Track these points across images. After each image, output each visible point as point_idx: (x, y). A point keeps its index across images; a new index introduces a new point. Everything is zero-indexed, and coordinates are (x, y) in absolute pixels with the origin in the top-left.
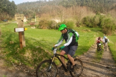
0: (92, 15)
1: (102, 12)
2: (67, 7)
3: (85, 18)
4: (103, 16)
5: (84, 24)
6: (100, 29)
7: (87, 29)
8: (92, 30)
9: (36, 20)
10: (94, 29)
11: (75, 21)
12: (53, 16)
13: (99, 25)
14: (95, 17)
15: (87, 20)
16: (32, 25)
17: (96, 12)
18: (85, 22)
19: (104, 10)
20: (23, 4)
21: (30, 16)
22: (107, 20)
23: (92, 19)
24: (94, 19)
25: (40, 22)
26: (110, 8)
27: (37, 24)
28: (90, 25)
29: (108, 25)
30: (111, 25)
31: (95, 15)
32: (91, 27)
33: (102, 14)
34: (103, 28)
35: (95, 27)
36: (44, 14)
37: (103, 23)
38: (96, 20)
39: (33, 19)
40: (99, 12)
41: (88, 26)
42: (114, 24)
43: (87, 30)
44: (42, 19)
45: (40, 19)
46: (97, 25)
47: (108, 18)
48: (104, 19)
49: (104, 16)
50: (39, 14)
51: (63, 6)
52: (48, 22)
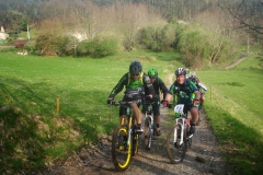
0: (158, 23)
1: (180, 18)
3: (143, 31)
4: (183, 27)
5: (141, 43)
6: (178, 55)
7: (148, 55)
10: (163, 54)
12: (71, 26)
13: (175, 46)
14: (166, 28)
16: (21, 46)
17: (169, 18)
19: (185, 13)
21: (15, 26)
22: (193, 35)
23: (159, 32)
24: (163, 34)
25: (38, 41)
26: (199, 8)
28: (155, 45)
29: (195, 45)
30: (201, 45)
31: (165, 23)
32: (156, 51)
37: (183, 43)
38: (167, 34)
39: (23, 33)
41: (149, 48)
42: (207, 44)
46: (171, 46)
48: (186, 32)
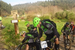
2: (45, 6)
8: (62, 21)
9: (25, 16)
11: (50, 16)
15: (58, 14)
18: (57, 16)
20: (16, 5)
27: (26, 18)
33: (67, 10)
34: (69, 19)
35: (63, 19)
36: (30, 12)
40: (66, 9)
43: (58, 21)
44: (28, 14)
45: (27, 15)
47: (71, 13)
49: (69, 12)
50: (27, 11)
51: (42, 6)
52: (33, 16)
